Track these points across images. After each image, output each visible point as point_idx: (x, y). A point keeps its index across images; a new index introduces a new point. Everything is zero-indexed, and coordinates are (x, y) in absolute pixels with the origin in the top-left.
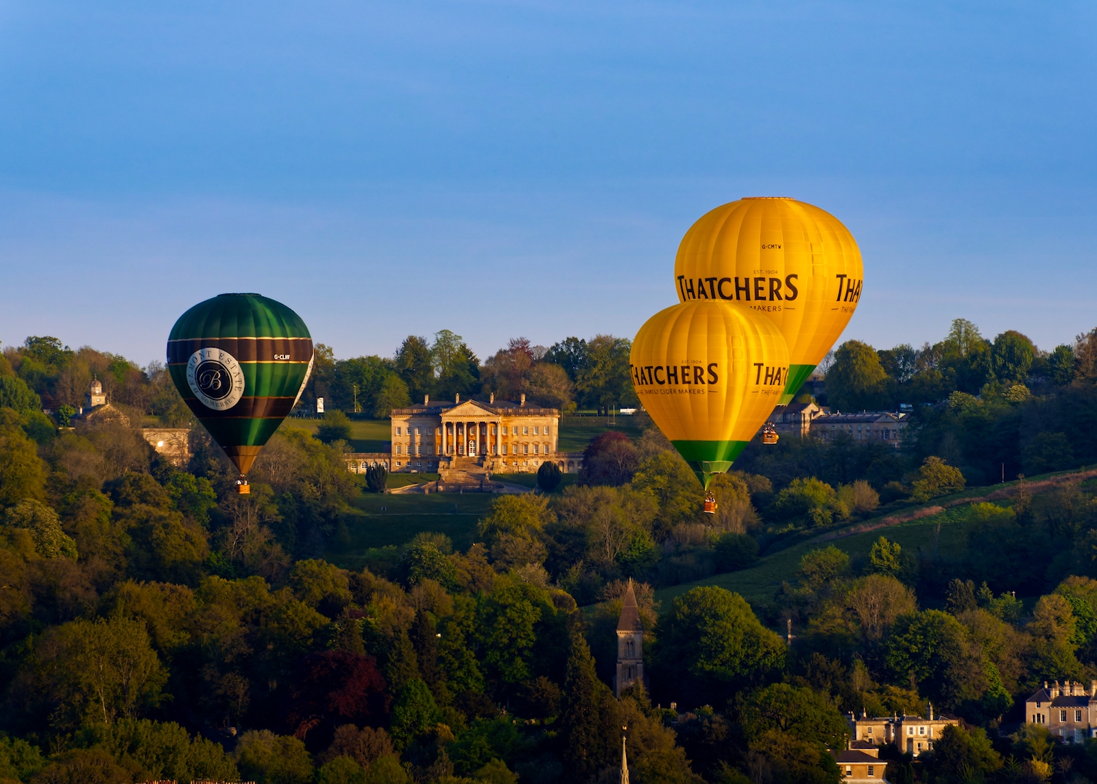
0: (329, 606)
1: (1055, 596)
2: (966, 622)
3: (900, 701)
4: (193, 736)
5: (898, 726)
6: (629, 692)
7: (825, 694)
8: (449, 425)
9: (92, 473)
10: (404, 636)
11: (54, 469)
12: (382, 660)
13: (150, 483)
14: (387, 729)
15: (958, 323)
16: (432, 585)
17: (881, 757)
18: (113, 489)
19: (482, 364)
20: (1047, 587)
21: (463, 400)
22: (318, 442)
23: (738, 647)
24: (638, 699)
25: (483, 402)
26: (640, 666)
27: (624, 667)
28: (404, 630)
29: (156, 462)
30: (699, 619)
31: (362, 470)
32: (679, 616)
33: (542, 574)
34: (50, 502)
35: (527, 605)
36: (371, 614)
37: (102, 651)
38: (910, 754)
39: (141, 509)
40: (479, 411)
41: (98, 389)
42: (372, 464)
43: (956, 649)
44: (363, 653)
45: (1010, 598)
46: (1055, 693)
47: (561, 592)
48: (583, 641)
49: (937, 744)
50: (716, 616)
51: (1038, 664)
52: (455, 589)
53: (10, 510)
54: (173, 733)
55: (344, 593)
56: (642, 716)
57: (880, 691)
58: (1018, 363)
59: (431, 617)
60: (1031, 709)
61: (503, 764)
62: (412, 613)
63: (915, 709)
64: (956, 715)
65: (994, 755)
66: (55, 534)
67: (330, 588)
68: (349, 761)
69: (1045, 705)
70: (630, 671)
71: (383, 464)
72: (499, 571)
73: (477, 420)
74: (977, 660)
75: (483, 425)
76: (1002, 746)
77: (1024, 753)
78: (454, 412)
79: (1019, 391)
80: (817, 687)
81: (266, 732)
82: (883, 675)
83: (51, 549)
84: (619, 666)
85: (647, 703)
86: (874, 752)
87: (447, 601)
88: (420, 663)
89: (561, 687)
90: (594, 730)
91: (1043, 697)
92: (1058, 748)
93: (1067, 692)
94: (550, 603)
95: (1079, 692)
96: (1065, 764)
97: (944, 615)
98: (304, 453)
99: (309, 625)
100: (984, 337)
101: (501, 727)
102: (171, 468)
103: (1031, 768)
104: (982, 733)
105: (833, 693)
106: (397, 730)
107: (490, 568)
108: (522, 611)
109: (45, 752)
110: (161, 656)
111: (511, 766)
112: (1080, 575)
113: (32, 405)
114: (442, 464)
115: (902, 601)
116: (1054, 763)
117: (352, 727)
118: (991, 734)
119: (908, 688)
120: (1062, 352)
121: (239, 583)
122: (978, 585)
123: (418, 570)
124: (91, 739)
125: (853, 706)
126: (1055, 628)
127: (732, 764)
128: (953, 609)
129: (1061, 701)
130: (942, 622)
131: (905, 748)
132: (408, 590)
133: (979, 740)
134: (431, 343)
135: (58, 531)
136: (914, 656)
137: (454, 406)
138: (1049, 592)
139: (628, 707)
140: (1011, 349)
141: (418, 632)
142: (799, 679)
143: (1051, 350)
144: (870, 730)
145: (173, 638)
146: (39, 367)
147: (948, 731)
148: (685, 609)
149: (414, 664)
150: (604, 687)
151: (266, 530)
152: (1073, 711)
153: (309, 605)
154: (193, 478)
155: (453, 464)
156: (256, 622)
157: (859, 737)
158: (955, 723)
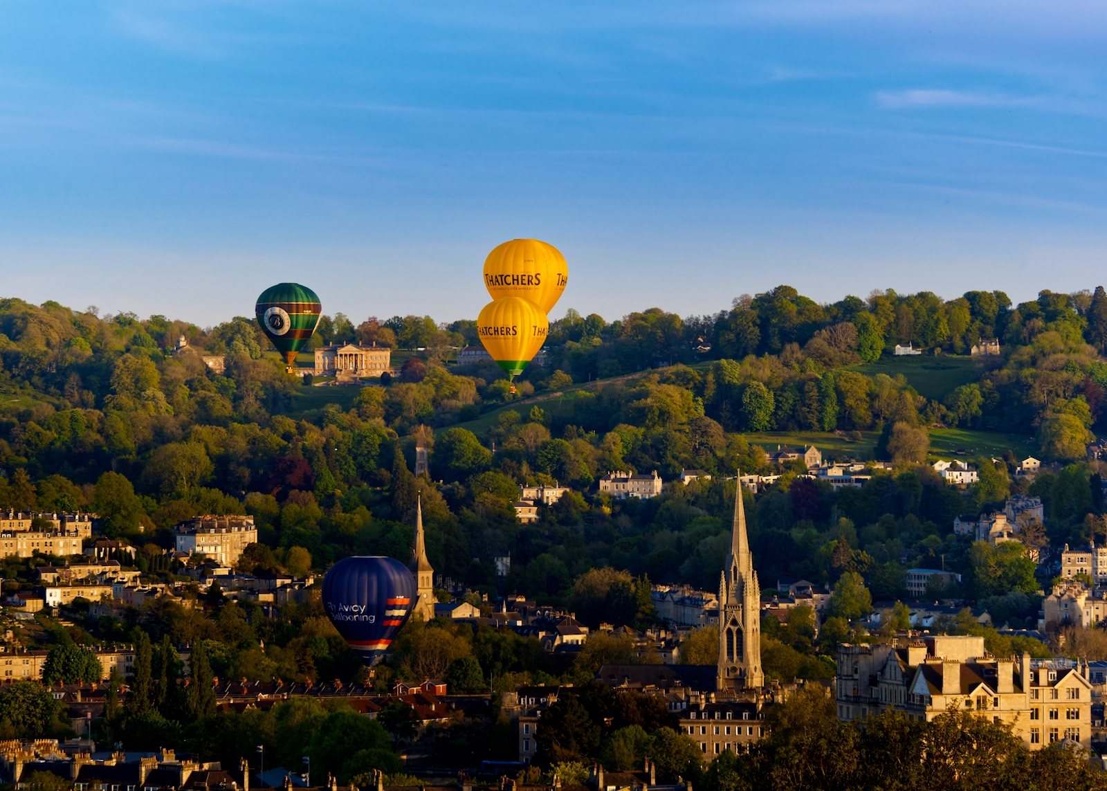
0: (287, 437)
1: (613, 433)
2: (572, 444)
3: (543, 480)
4: (225, 494)
5: (542, 491)
6: (421, 475)
7: (510, 476)
8: (341, 355)
9: (180, 376)
10: (321, 450)
11: (163, 374)
12: (310, 460)
13: (206, 381)
14: (313, 491)
15: (570, 310)
16: (333, 427)
17: (534, 505)
18: (189, 383)
19: (356, 328)
20: (610, 429)
21: (347, 344)
22: (282, 363)
23: (470, 455)
24: (425, 478)
25: (357, 345)
26: (426, 464)
27: (419, 464)
28: (320, 447)
29: (209, 372)
30: (453, 442)
31: (302, 375)
32: (444, 441)
33: (382, 422)
34: (161, 389)
35: (376, 436)
36: (306, 440)
37: (184, 456)
38: (547, 504)
39: (202, 393)
40: (355, 349)
41: (183, 339)
42: (306, 373)
43: (569, 456)
44: (302, 458)
45: (593, 434)
46: (613, 476)
47: (391, 430)
48: (401, 452)
49: (560, 499)
50: (460, 441)
51: (605, 464)
52: (343, 429)
53: (143, 393)
54: (216, 493)
55: (293, 430)
56: (427, 486)
57: (534, 475)
58: (597, 328)
59: (332, 441)
60: (602, 483)
61: (365, 507)
62: (324, 439)
63: (550, 484)
64: (568, 486)
65: (585, 504)
66: (163, 403)
67: (287, 428)
68: (295, 506)
69: (609, 482)
70: (422, 466)
71: (311, 372)
72: (363, 421)
73: (354, 353)
74: (578, 461)
75: (356, 355)
76: (589, 500)
77: (599, 504)
78: (343, 349)
79: (597, 341)
80: (506, 473)
81: (258, 493)
82: (536, 468)
83: (161, 410)
84: (417, 464)
85: (430, 480)
86: (531, 503)
87: (340, 434)
88: (328, 462)
89: (391, 473)
90: (405, 492)
91: (608, 478)
92: (614, 501)
93: (618, 476)
94: (386, 436)
95: (624, 476)
96: (617, 508)
97: (563, 441)
98: (276, 368)
99: (278, 445)
100: (582, 317)
101: (364, 491)
102: (216, 374)
103: (602, 510)
104: (580, 494)
105: (513, 476)
106: (317, 492)
107: (359, 419)
108: (373, 439)
109: (159, 502)
110: (211, 459)
111: (368, 509)
112: (624, 423)
113: (153, 345)
114: (338, 372)
115: (544, 435)
116: (612, 508)
117: (297, 490)
118: (584, 495)
119: (547, 474)
120: (616, 324)
121: (246, 426)
122: (578, 428)
123: (327, 420)
124: (179, 496)
125: (522, 482)
126: (613, 447)
127: (468, 507)
128: (568, 438)
129: (616, 480)
130: (562, 444)
131: (545, 501)
132: (322, 429)
133: (578, 497)
134: (333, 319)
135: (165, 402)
136: (549, 460)
137: (343, 347)
138: (610, 431)
139: (421, 482)
140: (593, 322)
141: (326, 448)
142: (498, 469)
143: (611, 322)
144: (530, 493)
145: (215, 450)
146: (156, 328)
147: (565, 493)
148: (447, 438)
149: (325, 462)
150: (410, 473)
151: (258, 402)
152: (621, 485)
153: (278, 436)
154: (225, 378)
155: (342, 372)
156: (254, 444)
157: (525, 496)
158: (568, 490)
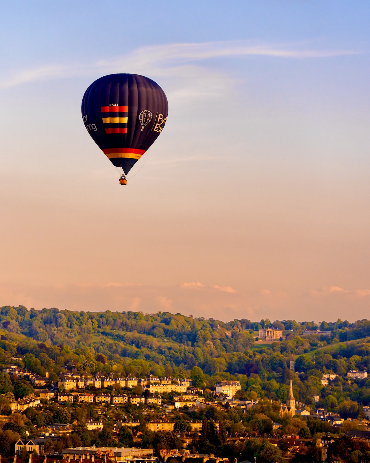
0: (250, 357)
1: (352, 358)
2: (339, 361)
3: (330, 372)
4: (231, 374)
5: (329, 375)
6: (292, 370)
8: (267, 332)
9: (218, 337)
10: (261, 361)
11: (212, 336)
12: (257, 364)
13: (226, 339)
14: (258, 374)
15: (338, 319)
16: (264, 354)
18: (221, 340)
19: (272, 323)
20: (351, 356)
21: (269, 328)
22: (249, 334)
23: (307, 364)
24: (293, 371)
25: (272, 329)
26: (293, 366)
28: (261, 360)
29: (227, 336)
30: (302, 360)
31: (255, 338)
32: (299, 359)
33: (280, 353)
34: (211, 341)
35: (278, 357)
36: (256, 358)
37: (218, 362)
39: (224, 342)
40: (272, 330)
41: (219, 326)
43: (338, 365)
44: (255, 363)
45: (345, 358)
46: (352, 371)
47: (283, 355)
48: (285, 362)
49: (335, 378)
50: (304, 359)
51: (349, 367)
52: (267, 355)
53: (206, 342)
54: (228, 374)
55: (252, 355)
56: (294, 373)
57: (327, 371)
58: (347, 325)
59: (264, 359)
60: (348, 374)
61: (274, 379)
62: (262, 358)
63: (332, 373)
65: (343, 380)
67: (250, 354)
68: (253, 378)
69: (350, 373)
71: (258, 337)
72: (274, 352)
73: (271, 331)
74: (341, 367)
77: (347, 380)
78: (268, 330)
79: (347, 329)
80: (318, 370)
81: (241, 374)
82: (328, 368)
83: (212, 348)
84: (290, 366)
85: (294, 371)
86: (326, 379)
87: (267, 356)
88: (263, 365)
89: (282, 369)
90: (287, 375)
91: (350, 372)
92: (352, 379)
93: (353, 372)
94: (281, 357)
95: (355, 371)
96: (353, 381)
97: (336, 360)
98: (247, 335)
99: (247, 359)
100: (342, 321)
101: (274, 374)
102: (229, 337)
103: (348, 382)
104: (341, 377)
105: (320, 371)
106: (259, 374)
107: (273, 352)
108: (277, 358)
109: (210, 376)
110: (227, 363)
111: (275, 380)
112: (355, 355)
113: (210, 328)
114: (266, 337)
115: (331, 358)
116: (351, 381)
117: (253, 374)
118: (343, 377)
119: (331, 370)
121: (238, 353)
122: (341, 356)
123: (262, 352)
124: (216, 375)
125: (323, 372)
126: (352, 362)
127: (306, 380)
129: (352, 373)
130: (336, 361)
131: (330, 379)
132: (261, 354)
134: (265, 320)
135: (213, 345)
136: (332, 366)
137: (268, 329)
138: (351, 357)
140: (346, 323)
142: (316, 368)
143: (352, 323)
144: (326, 376)
145: (229, 361)
146: (211, 323)
147: (337, 377)
149: (262, 365)
150: (288, 369)
151: (241, 346)
152: (354, 374)
153: (248, 356)
154: (232, 338)
155: (268, 337)
156: (240, 359)
157: (324, 377)
158: (338, 375)
